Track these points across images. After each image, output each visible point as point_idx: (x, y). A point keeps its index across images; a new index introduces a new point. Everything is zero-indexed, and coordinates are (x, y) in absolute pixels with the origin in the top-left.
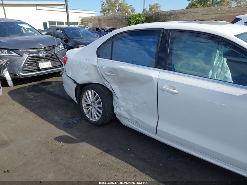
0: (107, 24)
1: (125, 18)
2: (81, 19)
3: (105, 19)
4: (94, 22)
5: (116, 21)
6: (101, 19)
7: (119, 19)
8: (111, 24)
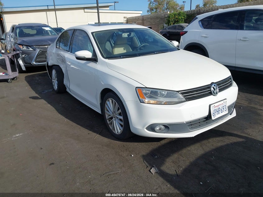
0: (150, 23)
1: (167, 17)
2: (126, 19)
3: (148, 18)
4: (138, 22)
5: (158, 20)
6: (145, 19)
7: (161, 18)
8: (154, 23)
